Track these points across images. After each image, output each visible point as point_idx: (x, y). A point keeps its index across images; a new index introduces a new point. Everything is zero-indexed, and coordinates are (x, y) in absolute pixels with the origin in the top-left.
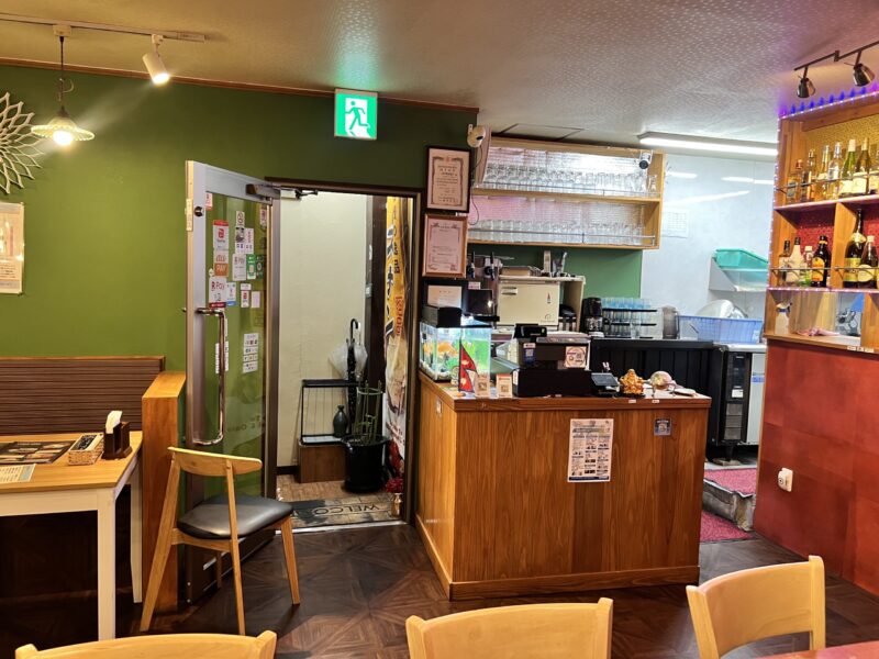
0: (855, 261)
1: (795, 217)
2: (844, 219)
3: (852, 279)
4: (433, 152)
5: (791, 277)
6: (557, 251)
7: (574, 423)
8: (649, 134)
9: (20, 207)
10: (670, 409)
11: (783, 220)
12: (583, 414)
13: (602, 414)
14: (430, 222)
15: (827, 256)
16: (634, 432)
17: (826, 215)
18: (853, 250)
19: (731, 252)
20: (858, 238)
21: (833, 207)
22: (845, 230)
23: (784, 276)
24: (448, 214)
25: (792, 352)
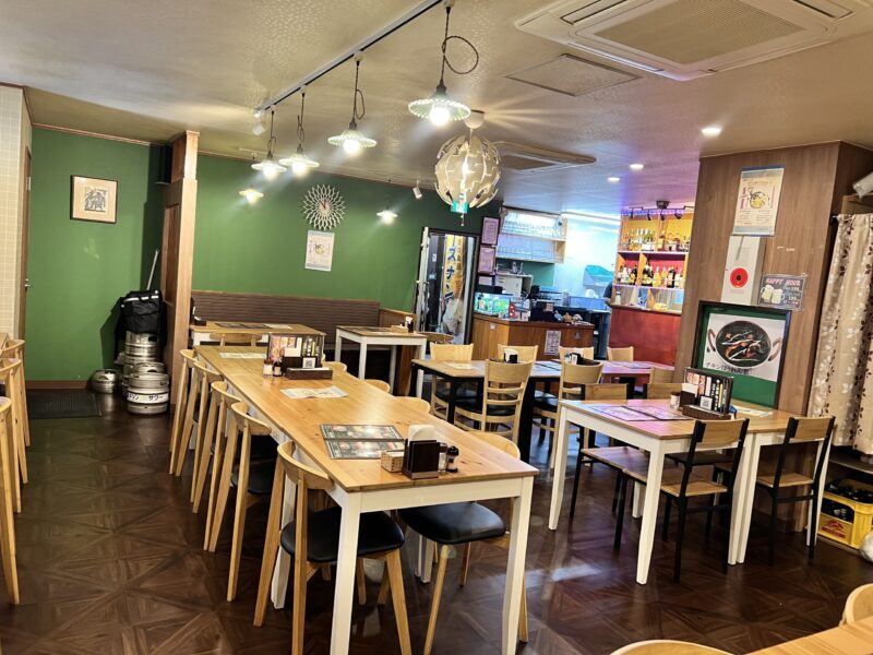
0: (646, 276)
1: (625, 256)
2: (643, 259)
3: (644, 282)
4: (486, 219)
5: (622, 281)
6: (519, 262)
7: (548, 332)
8: (565, 213)
9: (333, 235)
10: (580, 328)
11: (621, 258)
12: (552, 329)
13: (557, 329)
14: (482, 249)
15: (636, 273)
16: (568, 337)
17: (636, 257)
18: (645, 272)
19: (595, 267)
20: (647, 267)
21: (638, 255)
22: (643, 264)
23: (619, 280)
24: (489, 246)
25: (622, 311)
